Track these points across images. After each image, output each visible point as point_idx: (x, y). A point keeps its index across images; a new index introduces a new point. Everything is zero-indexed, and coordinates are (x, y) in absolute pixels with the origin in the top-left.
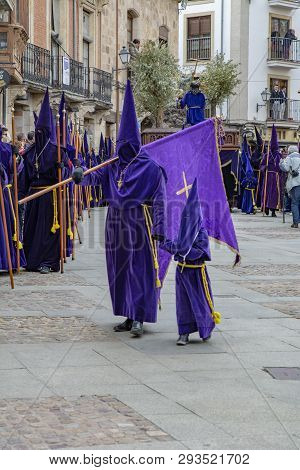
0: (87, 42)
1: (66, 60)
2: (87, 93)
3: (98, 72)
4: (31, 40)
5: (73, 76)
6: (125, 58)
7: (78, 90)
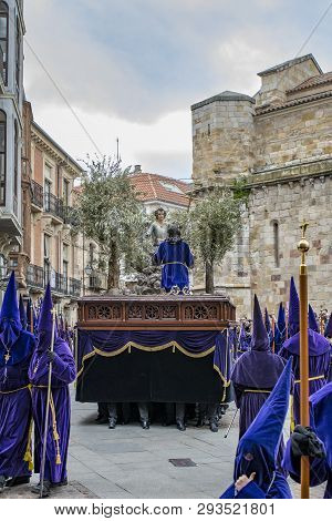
0: (65, 262)
1: (53, 273)
2: (66, 292)
3: (73, 280)
4: (32, 262)
5: (57, 282)
6: (89, 272)
7: (60, 290)
